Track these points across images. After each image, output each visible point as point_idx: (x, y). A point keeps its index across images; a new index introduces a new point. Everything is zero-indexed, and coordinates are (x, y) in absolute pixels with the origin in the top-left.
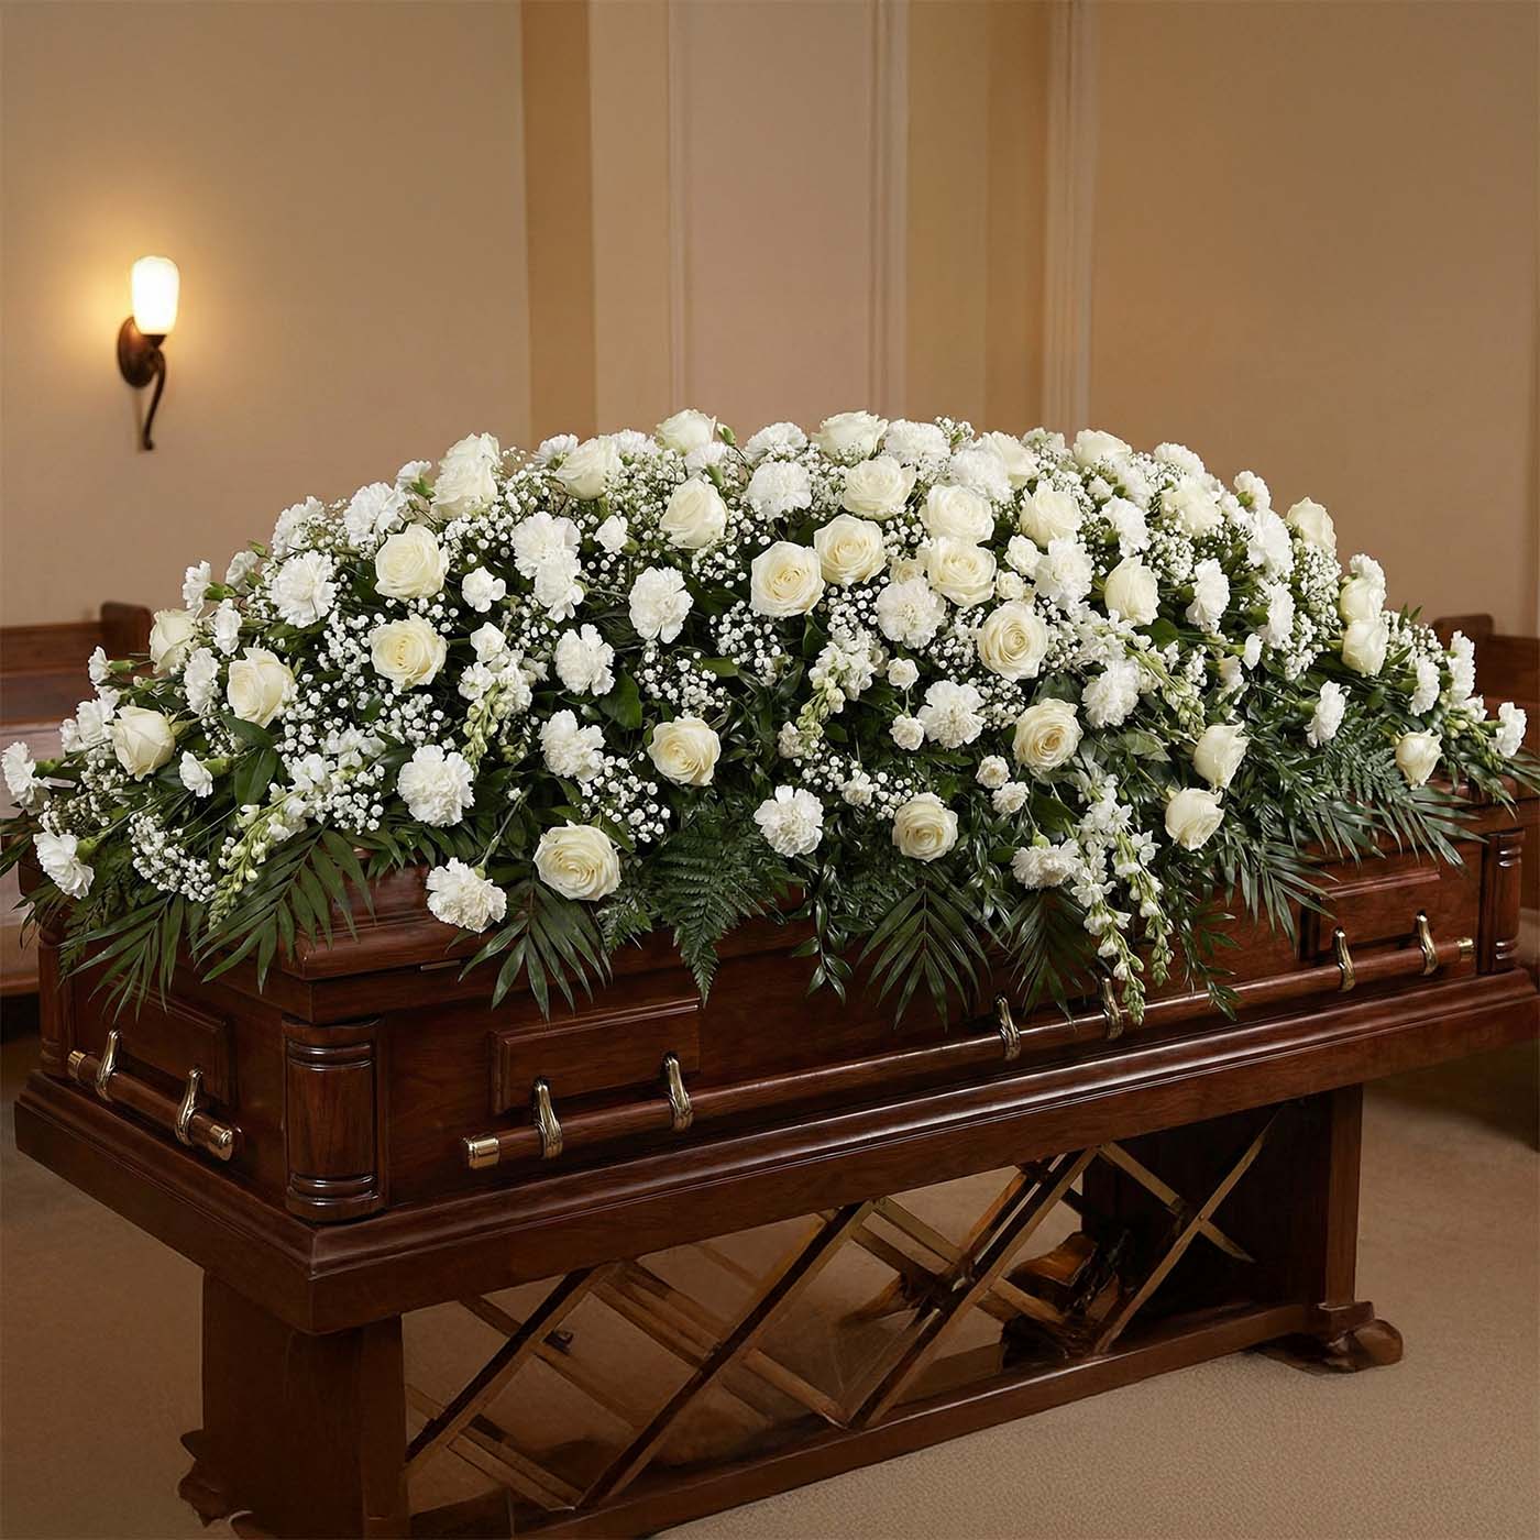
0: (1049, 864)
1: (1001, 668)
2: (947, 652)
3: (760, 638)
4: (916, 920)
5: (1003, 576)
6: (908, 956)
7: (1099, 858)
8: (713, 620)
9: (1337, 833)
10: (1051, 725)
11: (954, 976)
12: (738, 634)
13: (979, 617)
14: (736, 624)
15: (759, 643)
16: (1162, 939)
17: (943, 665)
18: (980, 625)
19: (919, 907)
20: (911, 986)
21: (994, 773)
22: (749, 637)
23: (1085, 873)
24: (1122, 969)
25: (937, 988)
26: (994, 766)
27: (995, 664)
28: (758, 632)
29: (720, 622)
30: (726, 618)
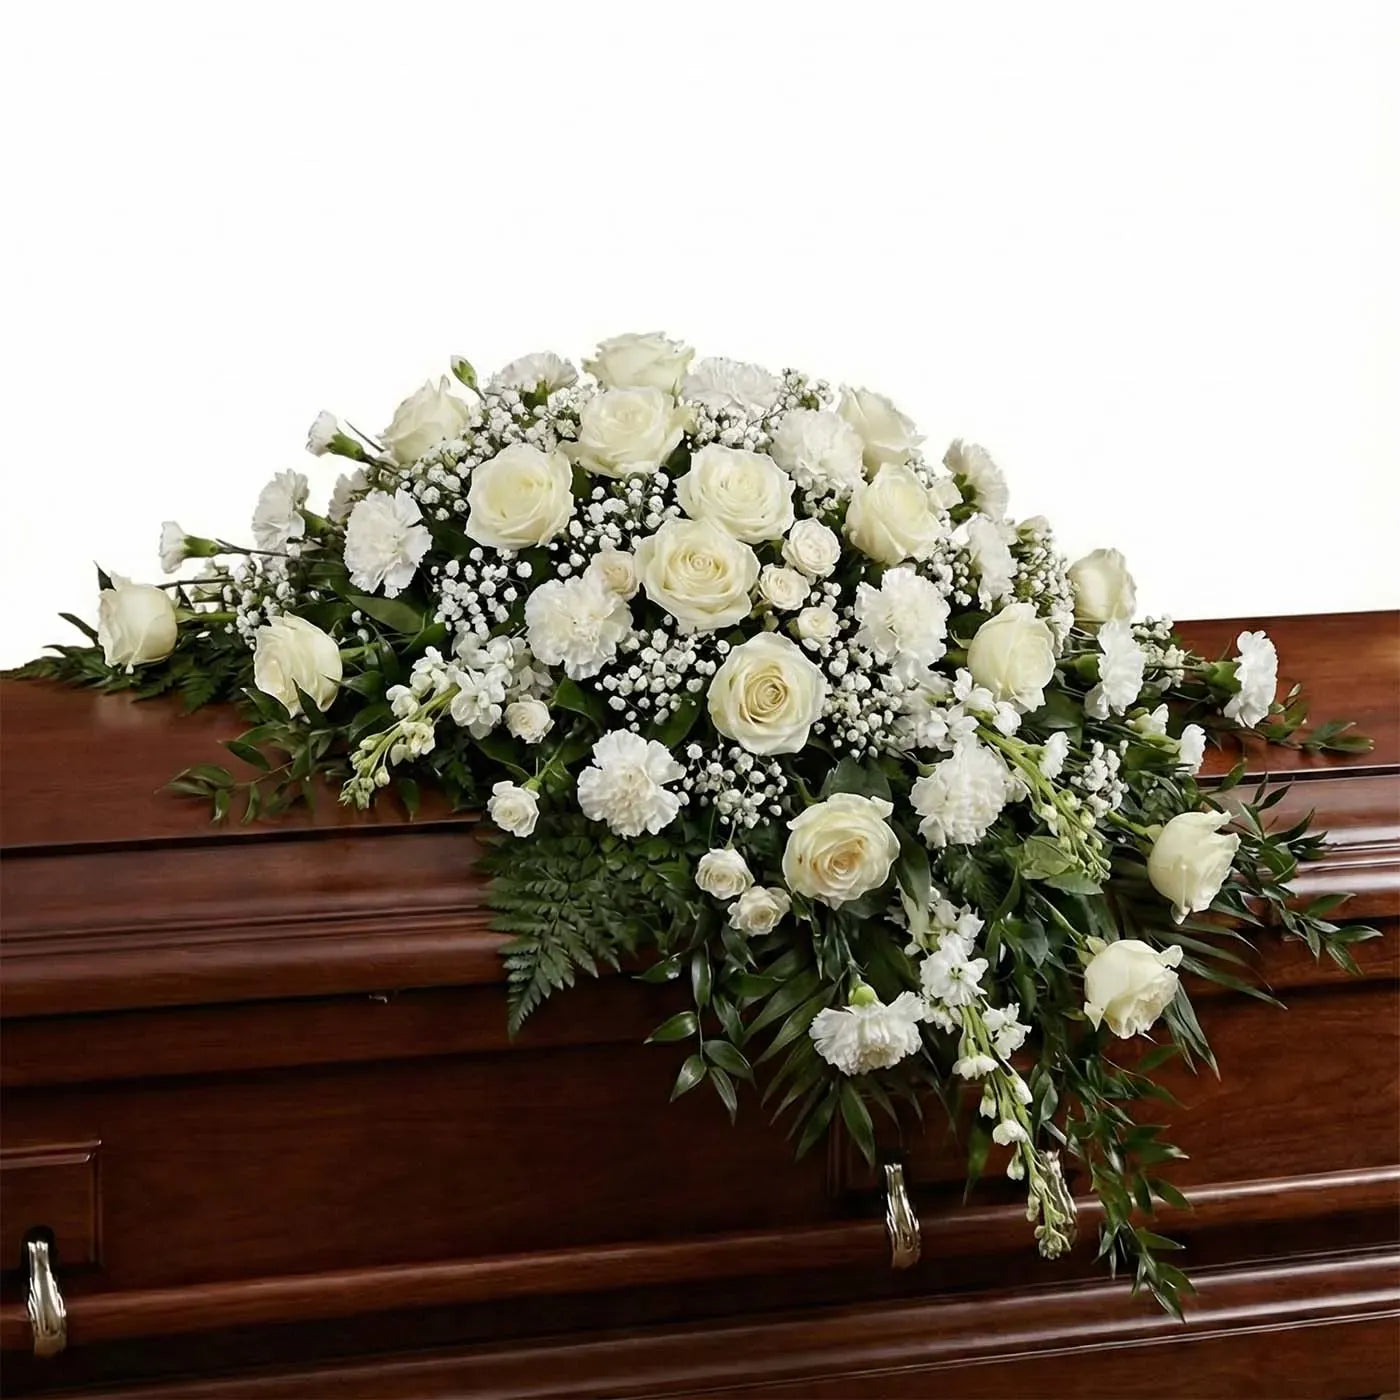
0: (875, 1036)
10: (843, 833)
17: (617, 703)
21: (723, 875)
26: (723, 866)
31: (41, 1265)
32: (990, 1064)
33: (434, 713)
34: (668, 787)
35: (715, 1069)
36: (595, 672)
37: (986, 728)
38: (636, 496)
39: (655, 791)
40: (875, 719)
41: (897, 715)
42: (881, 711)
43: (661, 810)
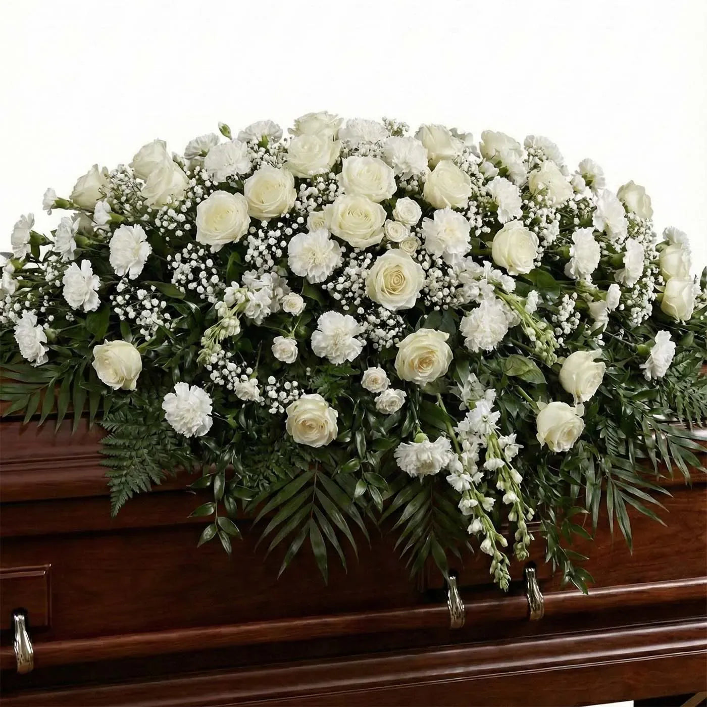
0: (424, 457)
1: (382, 300)
2: (340, 287)
3: (204, 270)
4: (305, 494)
5: (390, 224)
6: (295, 524)
7: (470, 454)
8: (169, 258)
9: (670, 454)
10: (424, 348)
11: (335, 542)
12: (186, 268)
13: (368, 261)
14: (184, 261)
15: (203, 275)
16: (522, 524)
17: (337, 296)
18: (369, 267)
19: (309, 484)
20: (295, 548)
21: (375, 381)
22: (196, 271)
23: (459, 466)
24: (487, 545)
25: (320, 550)
26: (375, 376)
27: (380, 298)
28: (203, 266)
29: (173, 260)
30: (178, 256)
31: (21, 627)
32: (501, 463)
33: (237, 314)
34: (356, 337)
35: (222, 532)
36: (323, 280)
37: (499, 289)
38: (322, 186)
39: (350, 340)
40: (446, 291)
41: (456, 288)
42: (449, 287)
43: (354, 349)
